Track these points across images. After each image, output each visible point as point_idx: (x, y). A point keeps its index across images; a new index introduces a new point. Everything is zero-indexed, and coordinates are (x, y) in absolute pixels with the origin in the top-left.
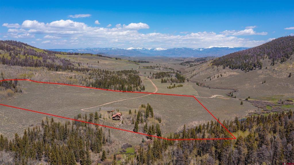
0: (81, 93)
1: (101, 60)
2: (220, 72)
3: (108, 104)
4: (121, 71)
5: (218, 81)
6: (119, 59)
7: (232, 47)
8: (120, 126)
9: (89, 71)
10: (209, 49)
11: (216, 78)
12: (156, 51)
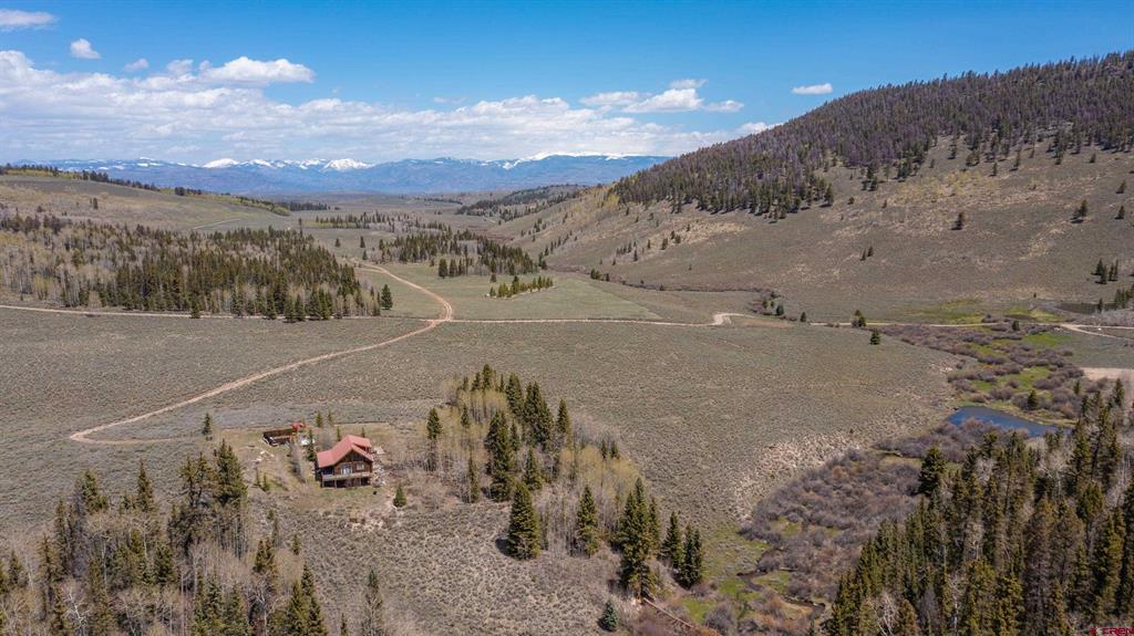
0: (42, 340)
1: (105, 198)
2: (668, 227)
3: (238, 391)
4: (224, 233)
5: (667, 261)
6: (194, 192)
7: (616, 155)
8: (388, 522)
9: (67, 232)
10: (537, 162)
11: (656, 249)
12: (334, 173)
